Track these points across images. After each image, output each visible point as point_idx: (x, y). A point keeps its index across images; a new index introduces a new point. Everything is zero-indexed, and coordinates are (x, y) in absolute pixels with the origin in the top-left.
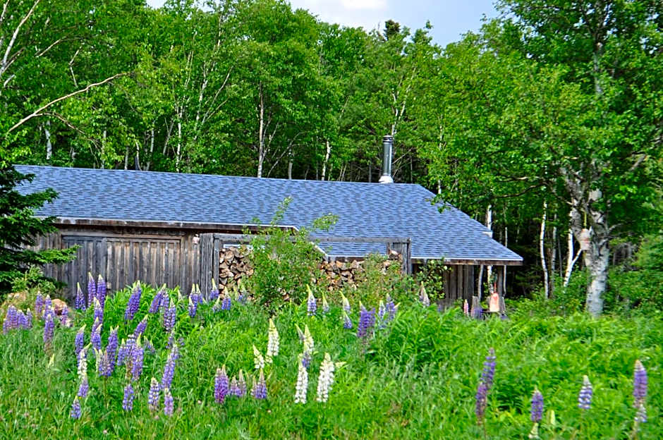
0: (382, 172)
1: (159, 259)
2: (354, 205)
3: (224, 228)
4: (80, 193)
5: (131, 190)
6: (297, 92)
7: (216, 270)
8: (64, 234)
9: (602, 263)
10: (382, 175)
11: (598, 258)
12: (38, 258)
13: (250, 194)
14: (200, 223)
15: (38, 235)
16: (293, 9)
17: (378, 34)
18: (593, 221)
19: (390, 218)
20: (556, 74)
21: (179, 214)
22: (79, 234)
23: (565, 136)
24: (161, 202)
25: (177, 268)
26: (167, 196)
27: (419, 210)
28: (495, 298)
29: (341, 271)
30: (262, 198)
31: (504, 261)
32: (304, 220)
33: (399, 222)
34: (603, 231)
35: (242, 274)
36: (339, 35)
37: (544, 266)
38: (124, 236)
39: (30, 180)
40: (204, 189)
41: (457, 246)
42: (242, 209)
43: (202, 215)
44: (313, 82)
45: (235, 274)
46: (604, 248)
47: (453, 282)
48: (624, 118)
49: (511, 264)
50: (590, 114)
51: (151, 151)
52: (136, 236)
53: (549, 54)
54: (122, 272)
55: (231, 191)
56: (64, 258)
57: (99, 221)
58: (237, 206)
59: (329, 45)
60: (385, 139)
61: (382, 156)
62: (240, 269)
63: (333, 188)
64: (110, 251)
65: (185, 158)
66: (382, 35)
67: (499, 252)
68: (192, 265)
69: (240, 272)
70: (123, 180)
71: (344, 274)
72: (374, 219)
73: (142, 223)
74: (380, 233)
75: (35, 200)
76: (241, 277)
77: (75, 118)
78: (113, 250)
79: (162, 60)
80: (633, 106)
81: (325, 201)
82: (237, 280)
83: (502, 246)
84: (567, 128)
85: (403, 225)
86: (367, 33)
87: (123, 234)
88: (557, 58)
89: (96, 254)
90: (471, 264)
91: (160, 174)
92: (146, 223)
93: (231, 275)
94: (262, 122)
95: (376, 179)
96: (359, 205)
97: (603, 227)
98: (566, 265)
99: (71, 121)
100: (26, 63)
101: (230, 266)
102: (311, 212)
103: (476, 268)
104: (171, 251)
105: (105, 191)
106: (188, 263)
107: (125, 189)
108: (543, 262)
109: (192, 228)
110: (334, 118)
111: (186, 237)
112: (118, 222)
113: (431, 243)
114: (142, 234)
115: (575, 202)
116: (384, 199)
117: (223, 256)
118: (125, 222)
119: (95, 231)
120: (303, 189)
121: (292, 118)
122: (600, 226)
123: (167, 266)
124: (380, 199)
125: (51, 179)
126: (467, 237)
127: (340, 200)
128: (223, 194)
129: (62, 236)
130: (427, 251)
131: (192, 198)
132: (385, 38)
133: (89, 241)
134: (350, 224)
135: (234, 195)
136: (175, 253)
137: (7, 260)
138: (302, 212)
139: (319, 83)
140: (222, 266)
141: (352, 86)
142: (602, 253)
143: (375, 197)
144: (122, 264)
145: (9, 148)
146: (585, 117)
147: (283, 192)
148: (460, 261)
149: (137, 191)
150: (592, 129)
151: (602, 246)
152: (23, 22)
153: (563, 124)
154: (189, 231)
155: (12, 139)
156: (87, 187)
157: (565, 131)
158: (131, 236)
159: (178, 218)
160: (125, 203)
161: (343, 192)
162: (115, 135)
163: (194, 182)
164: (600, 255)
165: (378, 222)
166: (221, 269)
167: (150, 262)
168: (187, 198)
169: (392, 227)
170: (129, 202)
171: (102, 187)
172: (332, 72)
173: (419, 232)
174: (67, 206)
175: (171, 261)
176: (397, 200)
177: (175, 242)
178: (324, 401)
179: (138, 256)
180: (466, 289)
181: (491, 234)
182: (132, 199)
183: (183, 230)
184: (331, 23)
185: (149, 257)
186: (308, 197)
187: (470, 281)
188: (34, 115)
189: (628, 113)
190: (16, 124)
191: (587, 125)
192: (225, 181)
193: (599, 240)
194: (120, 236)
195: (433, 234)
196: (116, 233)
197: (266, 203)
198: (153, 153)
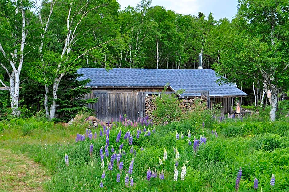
0: (199, 65)
1: (125, 99)
2: (190, 78)
3: (146, 87)
4: (98, 77)
5: (115, 75)
6: (169, 38)
7: (144, 104)
8: (94, 91)
9: (275, 101)
10: (199, 66)
11: (274, 100)
12: (85, 102)
13: (154, 75)
14: (138, 86)
15: (85, 94)
16: (166, 10)
17: (196, 16)
18: (272, 88)
19: (202, 81)
20: (258, 40)
21: (131, 83)
22: (98, 91)
23: (261, 61)
24: (125, 79)
25: (131, 102)
26: (127, 77)
27: (212, 78)
28: (238, 108)
29: (186, 103)
30: (159, 76)
31: (241, 96)
32: (173, 84)
33: (205, 83)
34: (275, 91)
35: (153, 105)
36: (182, 18)
37: (255, 94)
38: (113, 91)
39: (82, 76)
40: (139, 74)
41: (225, 91)
42: (152, 81)
43: (139, 83)
44: (174, 35)
45: (150, 105)
46: (276, 96)
47: (224, 103)
48: (282, 53)
49: (243, 97)
50: (271, 52)
51: (121, 59)
52: (117, 91)
53: (255, 31)
54: (113, 103)
55: (148, 74)
56: (94, 102)
57: (105, 87)
58: (150, 79)
59: (179, 21)
60: (199, 54)
61: (198, 59)
62: (152, 104)
63: (182, 72)
64: (109, 96)
65: (132, 62)
66: (197, 17)
67: (240, 92)
68: (136, 100)
69: (152, 105)
70: (112, 72)
71: (187, 104)
72: (196, 82)
73: (119, 87)
74: (198, 87)
75: (84, 82)
76: (152, 106)
77: (96, 56)
78: (110, 95)
79: (124, 35)
80: (285, 48)
81: (180, 76)
82: (151, 107)
83: (240, 90)
84: (262, 58)
85: (206, 84)
86: (192, 16)
87: (113, 90)
88: (258, 32)
89: (104, 98)
90: (230, 97)
91: (124, 69)
92: (121, 87)
93: (149, 105)
94: (158, 49)
95: (197, 68)
96: (192, 78)
97: (275, 89)
98: (262, 93)
99: (95, 57)
100: (80, 37)
101: (149, 102)
102: (175, 81)
103: (232, 98)
104: (129, 96)
105: (107, 76)
106: (135, 99)
107: (113, 75)
108: (254, 92)
109: (136, 88)
110: (182, 47)
111: (134, 91)
112: (111, 87)
113: (216, 90)
114: (119, 90)
115: (266, 81)
116: (200, 75)
117: (146, 99)
118: (113, 86)
119: (104, 90)
120: (172, 72)
121: (168, 47)
122: (274, 89)
123: (128, 101)
124: (198, 75)
125: (89, 72)
126: (228, 87)
127: (185, 76)
128: (145, 75)
129: (93, 92)
130: (215, 93)
131: (135, 77)
132: (199, 18)
133: (102, 93)
134: (188, 84)
135: (149, 76)
136: (130, 96)
137: (75, 103)
138: (172, 81)
139: (177, 35)
140: (146, 103)
141: (187, 35)
142: (275, 98)
143: (196, 74)
144: (113, 101)
145: (75, 66)
146: (268, 54)
147: (165, 74)
148: (226, 96)
149: (117, 75)
150: (271, 58)
151: (275, 96)
152: (78, 24)
153: (261, 56)
154: (135, 89)
155: (76, 63)
156: (101, 75)
157: (262, 59)
158: (116, 91)
159: (131, 84)
160: (113, 80)
161: (186, 73)
162: (109, 60)
163: (136, 72)
164: (274, 99)
165: (198, 83)
166: (146, 104)
167: (122, 99)
168: (134, 77)
169: (203, 85)
170: (115, 80)
171: (105, 75)
172: (181, 31)
173: (212, 86)
174: (94, 82)
175: (129, 99)
176: (204, 75)
177: (130, 93)
178: (183, 180)
179: (118, 98)
180: (228, 105)
181: (236, 86)
182: (115, 78)
183: (133, 88)
184: (179, 14)
185: (122, 98)
186: (174, 75)
187: (230, 102)
188: (83, 55)
189: (283, 52)
190: (77, 58)
191: (269, 56)
192: (146, 71)
193: (274, 94)
194: (112, 91)
195: (217, 87)
196: (110, 90)
197: (160, 78)
198: (122, 60)
